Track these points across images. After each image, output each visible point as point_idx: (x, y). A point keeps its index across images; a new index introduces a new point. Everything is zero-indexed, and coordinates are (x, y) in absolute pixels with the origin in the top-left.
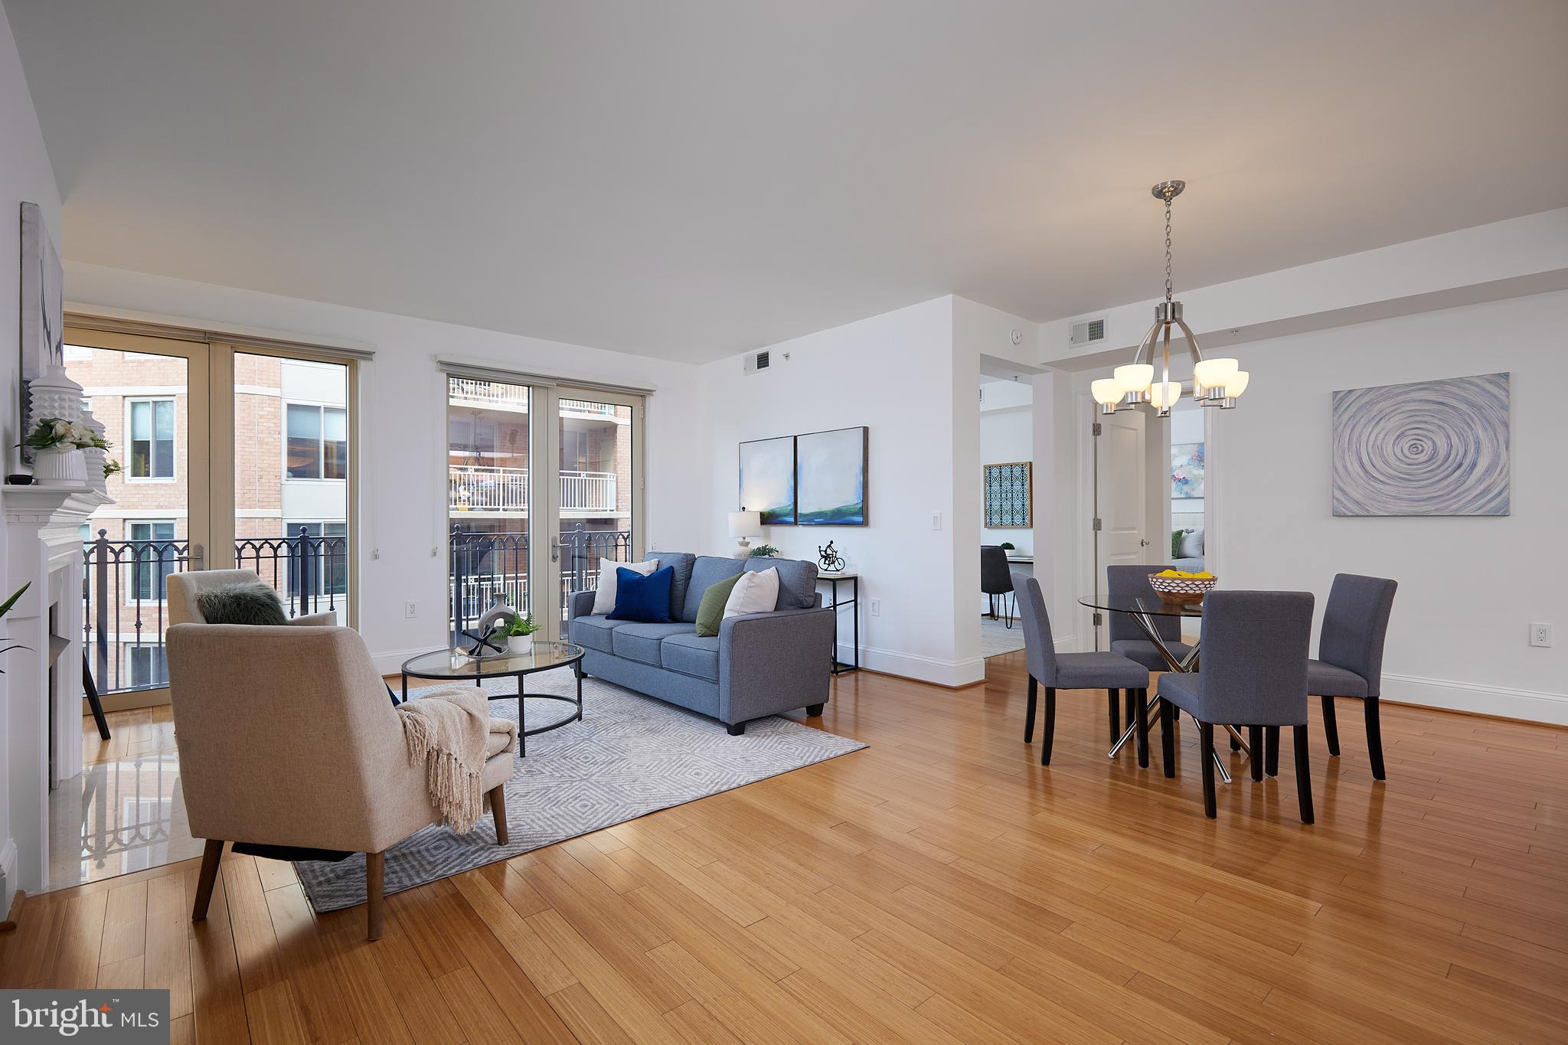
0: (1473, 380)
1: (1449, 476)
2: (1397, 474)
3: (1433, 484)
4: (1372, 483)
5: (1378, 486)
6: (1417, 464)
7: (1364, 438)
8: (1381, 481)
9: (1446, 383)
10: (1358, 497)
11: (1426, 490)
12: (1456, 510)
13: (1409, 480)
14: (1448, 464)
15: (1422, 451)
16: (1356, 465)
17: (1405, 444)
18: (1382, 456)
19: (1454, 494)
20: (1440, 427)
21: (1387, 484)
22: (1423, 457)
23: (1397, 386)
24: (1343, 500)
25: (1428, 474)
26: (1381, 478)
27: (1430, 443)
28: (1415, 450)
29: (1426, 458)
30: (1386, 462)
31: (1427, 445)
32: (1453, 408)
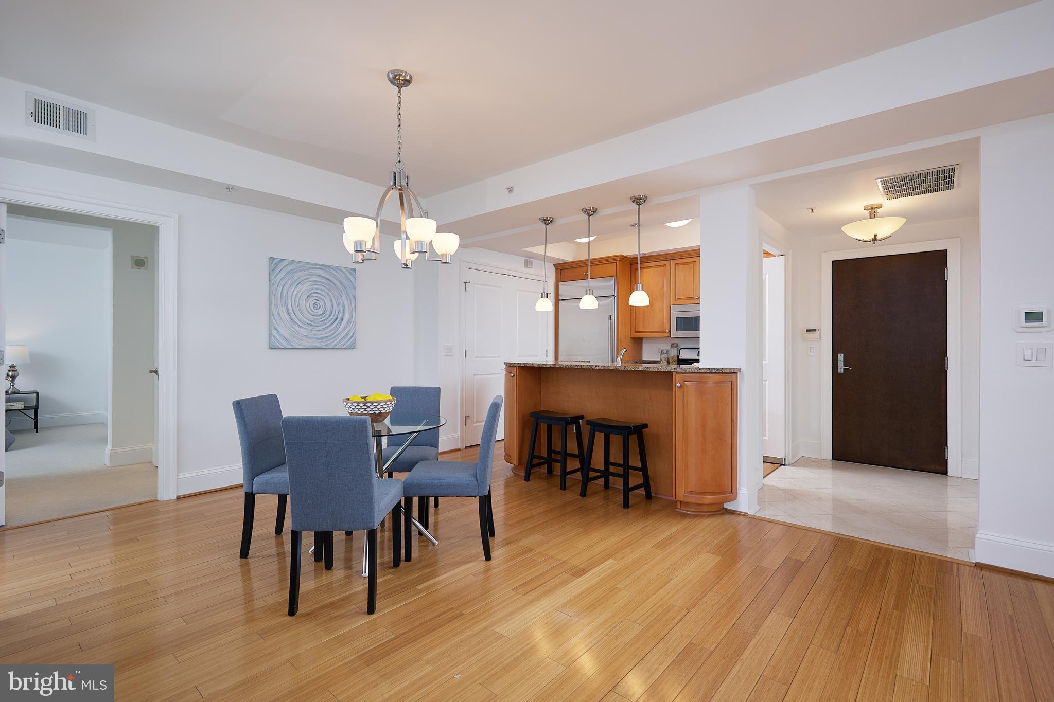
0: (342, 268)
1: (332, 324)
2: (308, 321)
3: (324, 329)
4: (294, 326)
5: (297, 328)
6: (317, 316)
7: (290, 294)
8: (299, 325)
9: (331, 268)
10: (287, 335)
11: (321, 332)
12: (335, 345)
13: (313, 326)
14: (331, 318)
15: (320, 307)
16: (285, 312)
17: (311, 301)
18: (299, 308)
19: (335, 335)
20: (328, 294)
21: (303, 328)
22: (320, 312)
23: (308, 263)
24: (277, 337)
25: (322, 323)
26: (299, 323)
27: (323, 303)
28: (316, 306)
29: (321, 312)
30: (302, 313)
31: (322, 304)
32: (334, 284)
